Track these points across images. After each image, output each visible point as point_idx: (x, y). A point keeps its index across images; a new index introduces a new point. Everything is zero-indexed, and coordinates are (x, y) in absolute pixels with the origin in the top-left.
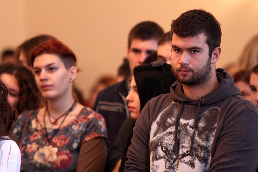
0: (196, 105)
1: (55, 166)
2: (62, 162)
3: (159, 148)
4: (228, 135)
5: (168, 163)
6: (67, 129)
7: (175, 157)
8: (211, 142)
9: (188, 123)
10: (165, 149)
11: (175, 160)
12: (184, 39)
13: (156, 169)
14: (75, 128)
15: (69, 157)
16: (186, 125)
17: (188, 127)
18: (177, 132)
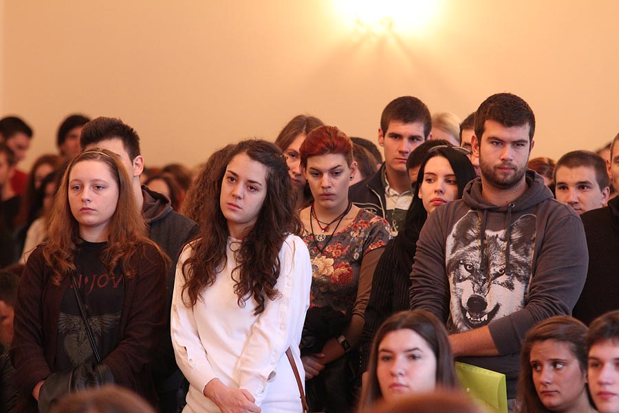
0: (506, 212)
1: (332, 281)
2: (341, 275)
3: (462, 267)
4: (554, 248)
5: (476, 285)
6: (344, 236)
7: (483, 278)
8: (531, 257)
9: (497, 235)
10: (470, 267)
11: (484, 281)
12: (509, 129)
13: (460, 294)
14: (354, 234)
15: (348, 270)
16: (494, 238)
17: (498, 239)
18: (483, 247)
